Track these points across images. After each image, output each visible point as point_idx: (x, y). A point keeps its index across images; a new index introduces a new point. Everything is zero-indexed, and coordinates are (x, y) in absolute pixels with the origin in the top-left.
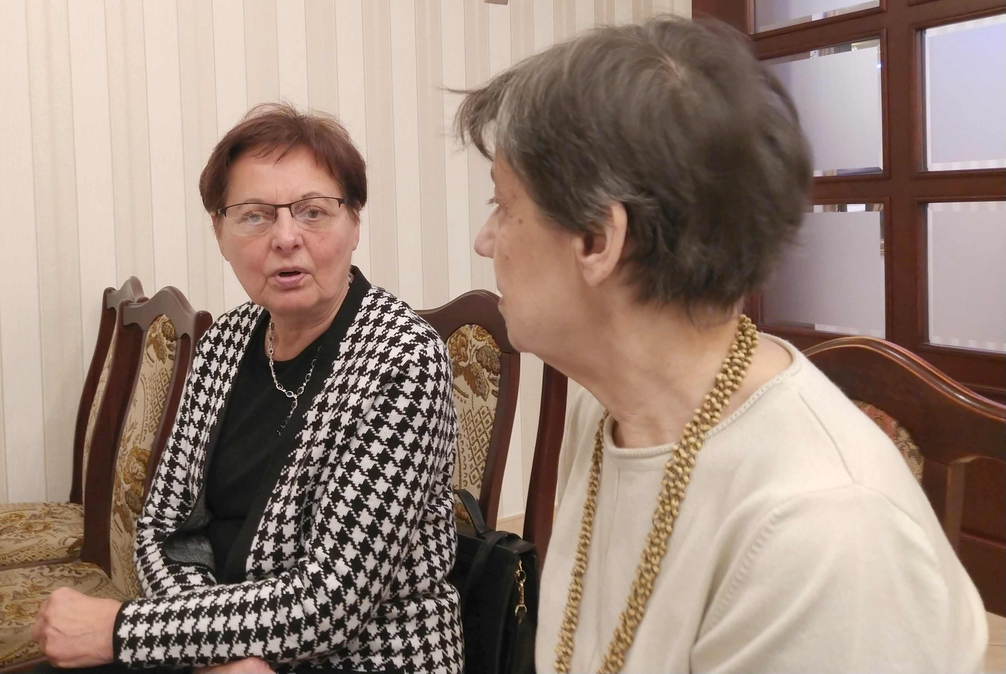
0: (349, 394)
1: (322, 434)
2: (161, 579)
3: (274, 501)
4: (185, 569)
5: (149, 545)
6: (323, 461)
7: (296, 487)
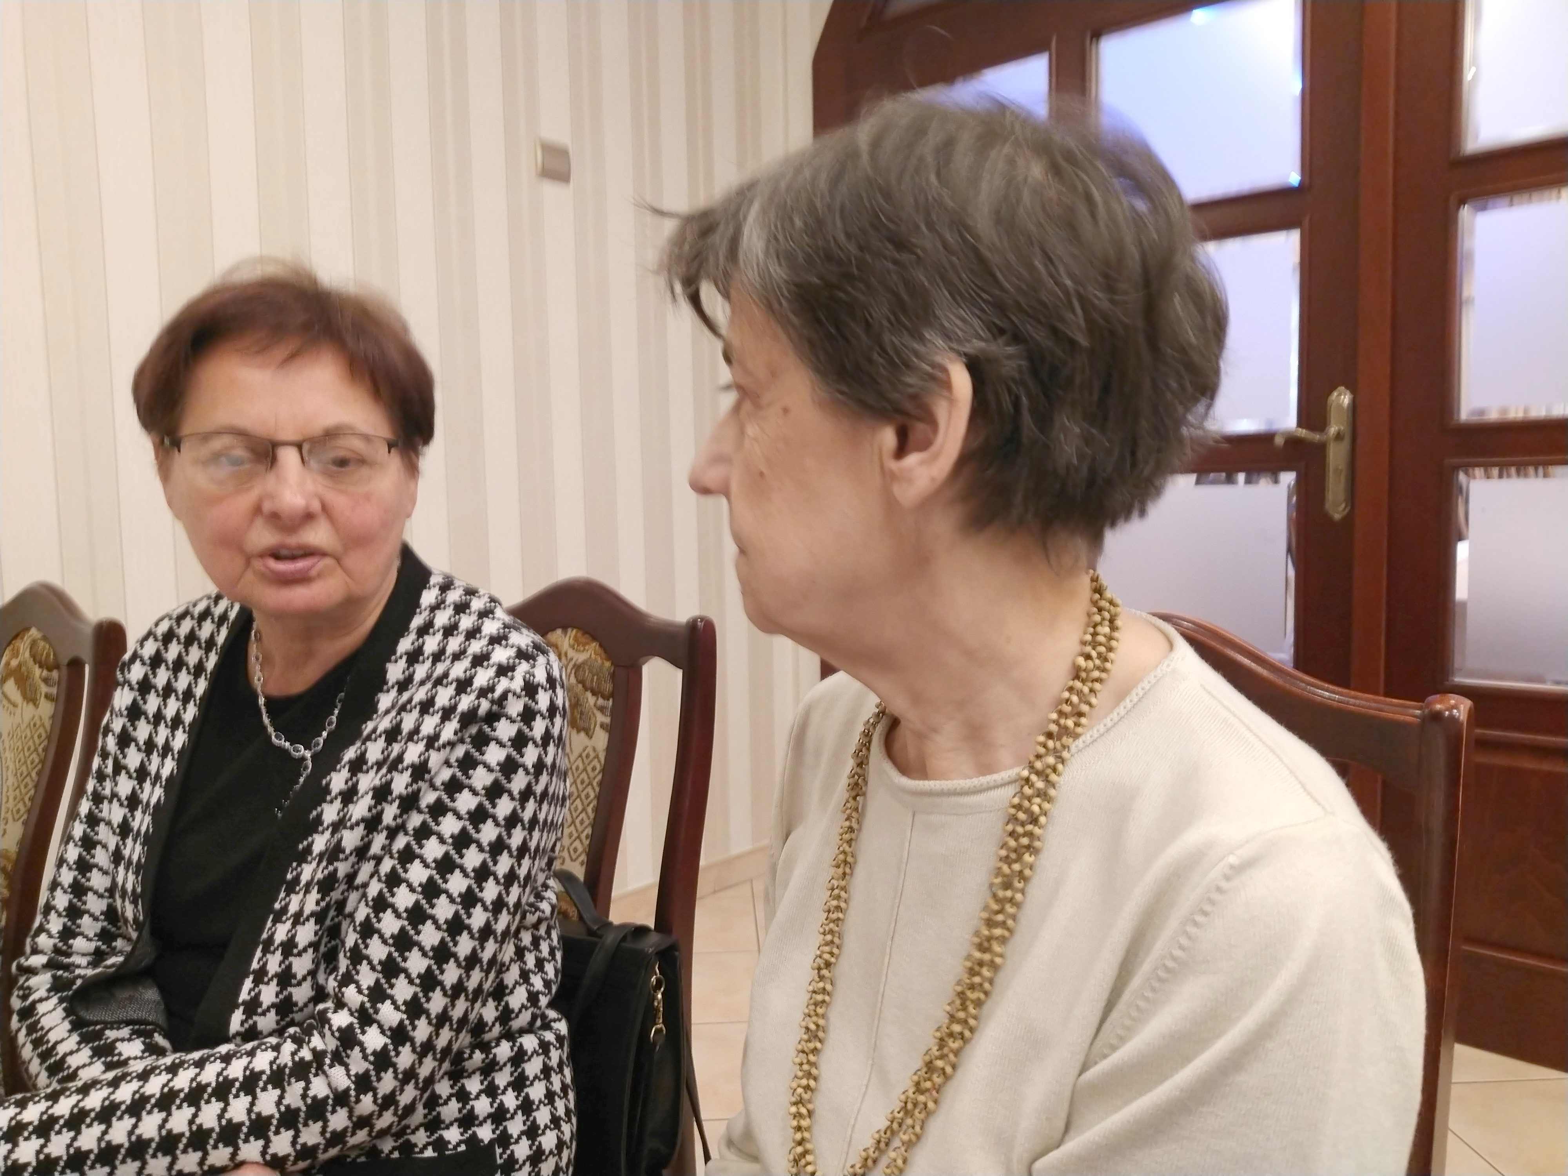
0: (406, 743)
1: (360, 809)
2: (65, 1055)
3: (277, 920)
4: (111, 1034)
5: (41, 1000)
6: (362, 852)
7: (314, 895)
